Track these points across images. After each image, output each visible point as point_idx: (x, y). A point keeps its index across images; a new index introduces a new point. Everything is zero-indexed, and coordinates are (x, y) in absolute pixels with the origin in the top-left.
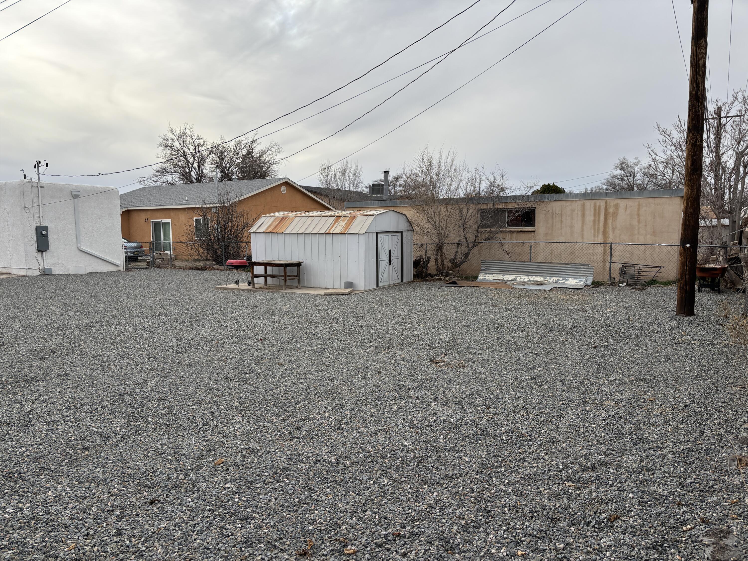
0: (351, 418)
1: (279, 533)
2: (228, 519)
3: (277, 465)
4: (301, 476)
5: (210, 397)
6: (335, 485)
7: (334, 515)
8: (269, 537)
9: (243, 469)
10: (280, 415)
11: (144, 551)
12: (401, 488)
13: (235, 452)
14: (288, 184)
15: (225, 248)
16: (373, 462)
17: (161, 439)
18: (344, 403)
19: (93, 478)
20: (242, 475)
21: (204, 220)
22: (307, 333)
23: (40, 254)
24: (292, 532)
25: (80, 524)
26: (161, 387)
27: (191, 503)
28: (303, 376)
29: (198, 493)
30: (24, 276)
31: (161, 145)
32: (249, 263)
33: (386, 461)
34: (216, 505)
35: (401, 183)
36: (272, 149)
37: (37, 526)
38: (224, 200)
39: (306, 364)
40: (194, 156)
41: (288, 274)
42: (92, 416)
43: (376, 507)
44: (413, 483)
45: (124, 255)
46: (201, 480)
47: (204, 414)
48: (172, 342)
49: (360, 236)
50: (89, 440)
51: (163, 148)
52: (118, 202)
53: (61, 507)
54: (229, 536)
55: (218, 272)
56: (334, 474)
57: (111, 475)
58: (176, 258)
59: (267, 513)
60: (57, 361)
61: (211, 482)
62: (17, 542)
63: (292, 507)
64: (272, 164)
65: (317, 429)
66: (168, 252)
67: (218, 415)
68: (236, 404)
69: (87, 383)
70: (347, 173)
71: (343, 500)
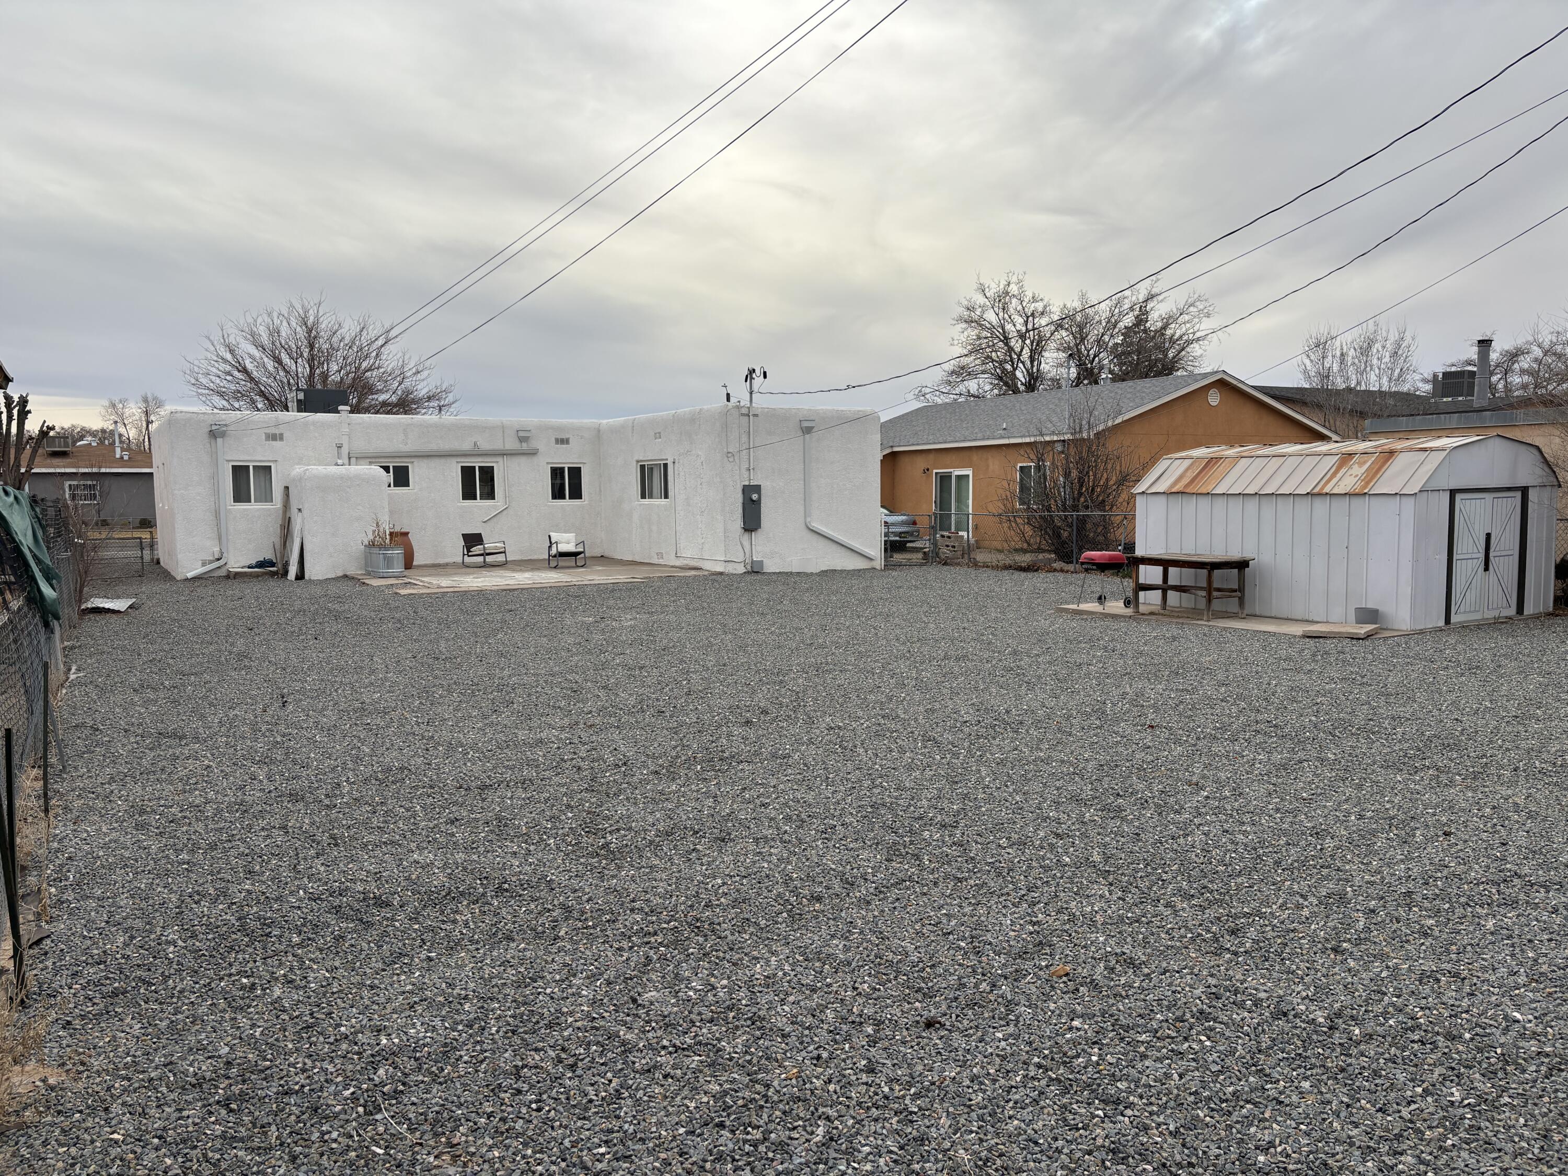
0: (1367, 929)
1: (1186, 1151)
2: (1076, 1092)
3: (1185, 1003)
4: (1240, 1037)
5: (1042, 834)
6: (1324, 1077)
7: (1320, 1145)
8: (1165, 1155)
9: (1108, 996)
10: (1192, 896)
11: (915, 1113)
12: (1500, 1120)
13: (1092, 958)
14: (1224, 385)
15: (1077, 526)
16: (1423, 1044)
17: (947, 904)
18: (1350, 894)
19: (829, 956)
20: (1106, 1008)
21: (1038, 468)
22: (1257, 722)
23: (747, 535)
24: (1217, 1157)
25: (807, 1036)
26: (947, 802)
27: (1003, 1044)
28: (1247, 818)
29: (1016, 1026)
30: (721, 574)
31: (961, 319)
32: (1128, 558)
33: (1461, 1048)
34: (1053, 1059)
35: (1526, 366)
36: (1192, 309)
37: (737, 1023)
38: (1081, 425)
39: (1255, 792)
40: (1022, 336)
41: (1215, 585)
42: (826, 839)
43: (1428, 1150)
44: (1533, 1116)
45: (883, 539)
46: (1023, 1002)
47: (1030, 867)
48: (967, 714)
49: (1404, 499)
50: (822, 882)
51: (964, 325)
52: (877, 437)
53: (776, 998)
54: (1078, 1129)
55: (1061, 577)
56: (1320, 1050)
57: (858, 956)
58: (978, 546)
59: (1160, 1102)
60: (770, 730)
61: (1042, 1010)
62: (707, 1044)
63: (1218, 1102)
64: (1189, 342)
65: (1279, 941)
66: (964, 534)
67: (1058, 875)
68: (1096, 857)
69: (818, 776)
70: (1375, 351)
71: (1343, 1115)
